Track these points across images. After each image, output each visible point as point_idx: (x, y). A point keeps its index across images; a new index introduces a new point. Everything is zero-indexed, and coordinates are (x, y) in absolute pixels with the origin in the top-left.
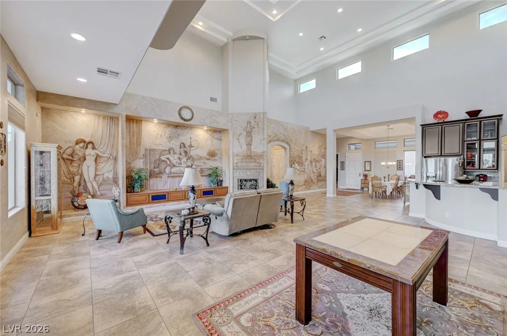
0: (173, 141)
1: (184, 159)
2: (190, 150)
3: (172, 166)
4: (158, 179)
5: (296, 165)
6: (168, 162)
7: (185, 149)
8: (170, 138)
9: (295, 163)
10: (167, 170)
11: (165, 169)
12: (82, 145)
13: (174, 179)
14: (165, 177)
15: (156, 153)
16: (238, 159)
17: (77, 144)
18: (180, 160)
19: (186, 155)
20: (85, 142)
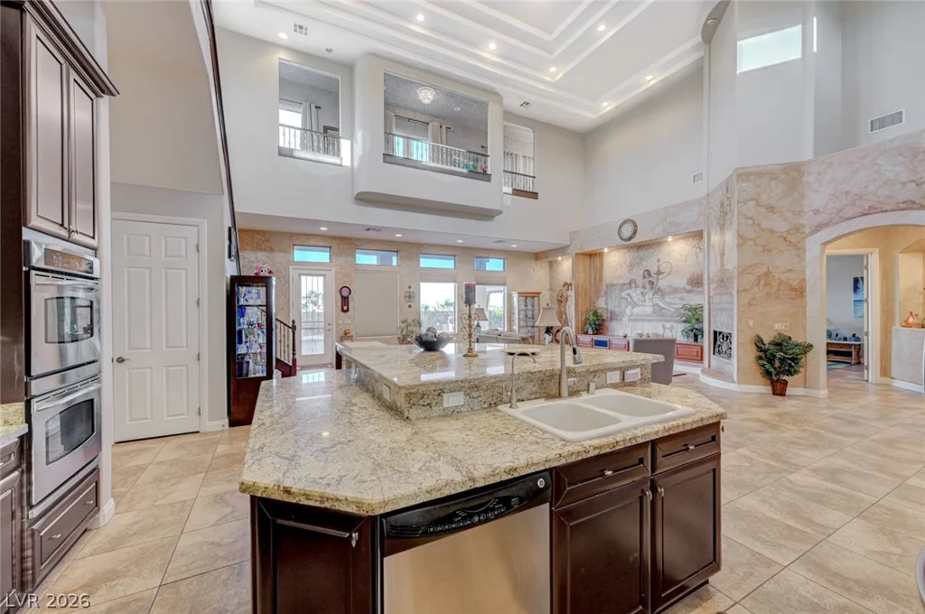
0: (635, 270)
2: (658, 279)
3: (634, 305)
6: (629, 299)
7: (651, 279)
8: (632, 266)
10: (628, 311)
11: (625, 309)
12: (566, 287)
14: (625, 319)
15: (617, 288)
16: (713, 289)
17: (564, 287)
18: (644, 296)
19: (652, 288)
20: (567, 284)
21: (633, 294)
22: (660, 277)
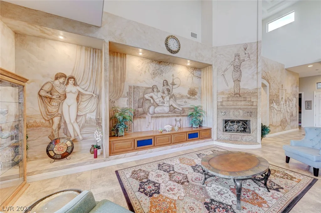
0: (157, 78)
1: (167, 98)
2: (172, 88)
3: (156, 105)
4: (142, 120)
5: (275, 104)
6: (152, 101)
7: (168, 87)
8: (154, 74)
9: (274, 102)
10: (151, 110)
11: (149, 108)
12: (62, 80)
13: (158, 119)
14: (148, 117)
15: (141, 91)
16: (223, 98)
17: (56, 78)
18: (163, 99)
19: (169, 94)
20: (65, 77)
21: (155, 97)
22: (174, 87)
